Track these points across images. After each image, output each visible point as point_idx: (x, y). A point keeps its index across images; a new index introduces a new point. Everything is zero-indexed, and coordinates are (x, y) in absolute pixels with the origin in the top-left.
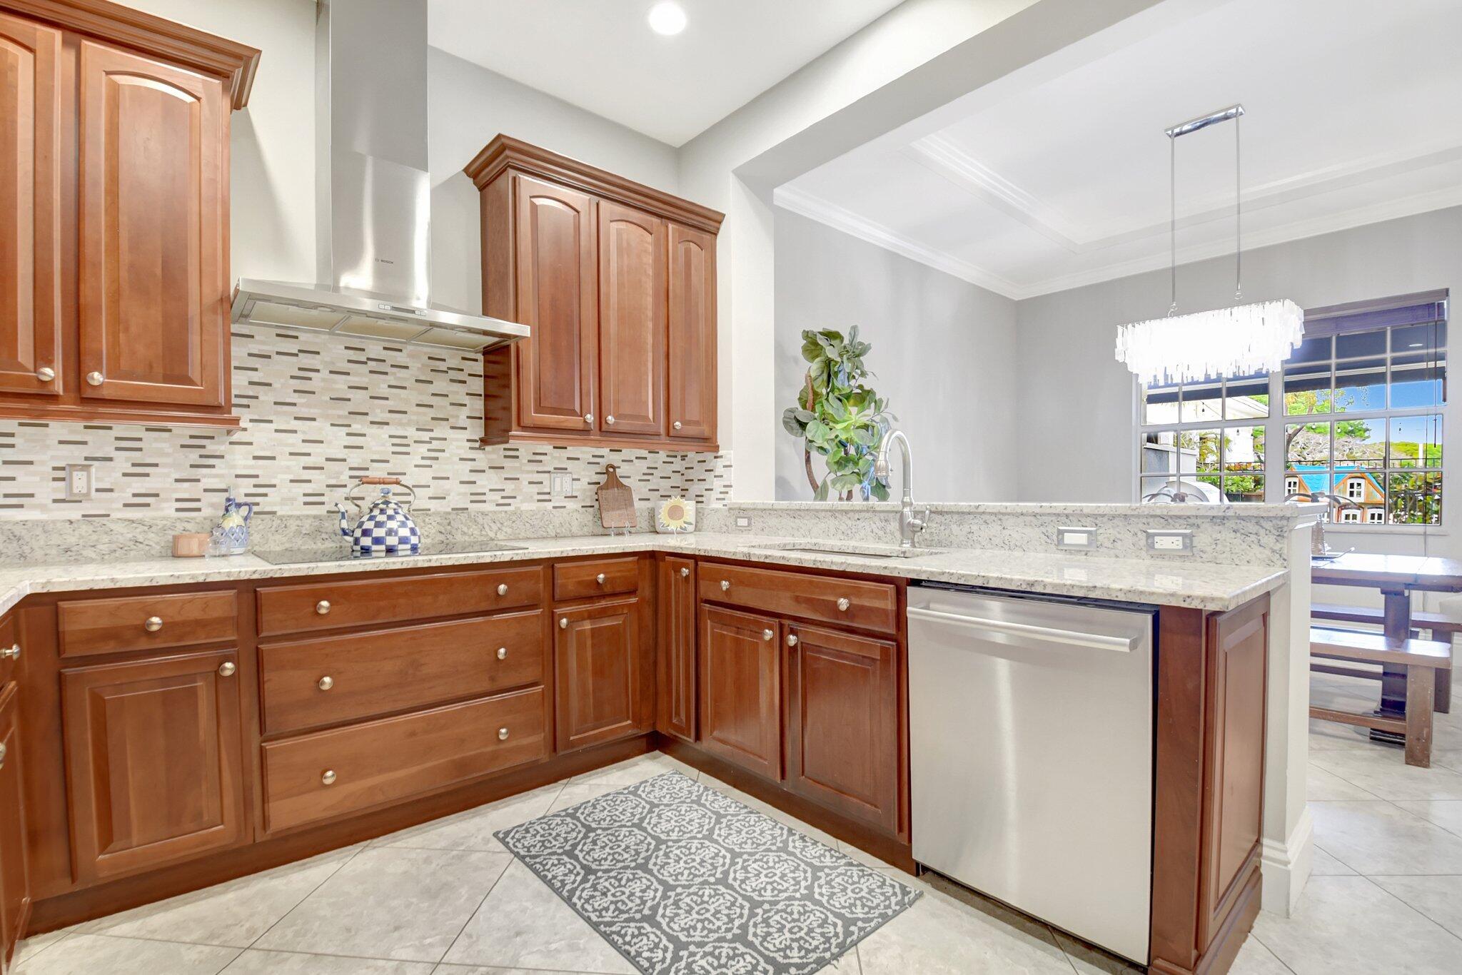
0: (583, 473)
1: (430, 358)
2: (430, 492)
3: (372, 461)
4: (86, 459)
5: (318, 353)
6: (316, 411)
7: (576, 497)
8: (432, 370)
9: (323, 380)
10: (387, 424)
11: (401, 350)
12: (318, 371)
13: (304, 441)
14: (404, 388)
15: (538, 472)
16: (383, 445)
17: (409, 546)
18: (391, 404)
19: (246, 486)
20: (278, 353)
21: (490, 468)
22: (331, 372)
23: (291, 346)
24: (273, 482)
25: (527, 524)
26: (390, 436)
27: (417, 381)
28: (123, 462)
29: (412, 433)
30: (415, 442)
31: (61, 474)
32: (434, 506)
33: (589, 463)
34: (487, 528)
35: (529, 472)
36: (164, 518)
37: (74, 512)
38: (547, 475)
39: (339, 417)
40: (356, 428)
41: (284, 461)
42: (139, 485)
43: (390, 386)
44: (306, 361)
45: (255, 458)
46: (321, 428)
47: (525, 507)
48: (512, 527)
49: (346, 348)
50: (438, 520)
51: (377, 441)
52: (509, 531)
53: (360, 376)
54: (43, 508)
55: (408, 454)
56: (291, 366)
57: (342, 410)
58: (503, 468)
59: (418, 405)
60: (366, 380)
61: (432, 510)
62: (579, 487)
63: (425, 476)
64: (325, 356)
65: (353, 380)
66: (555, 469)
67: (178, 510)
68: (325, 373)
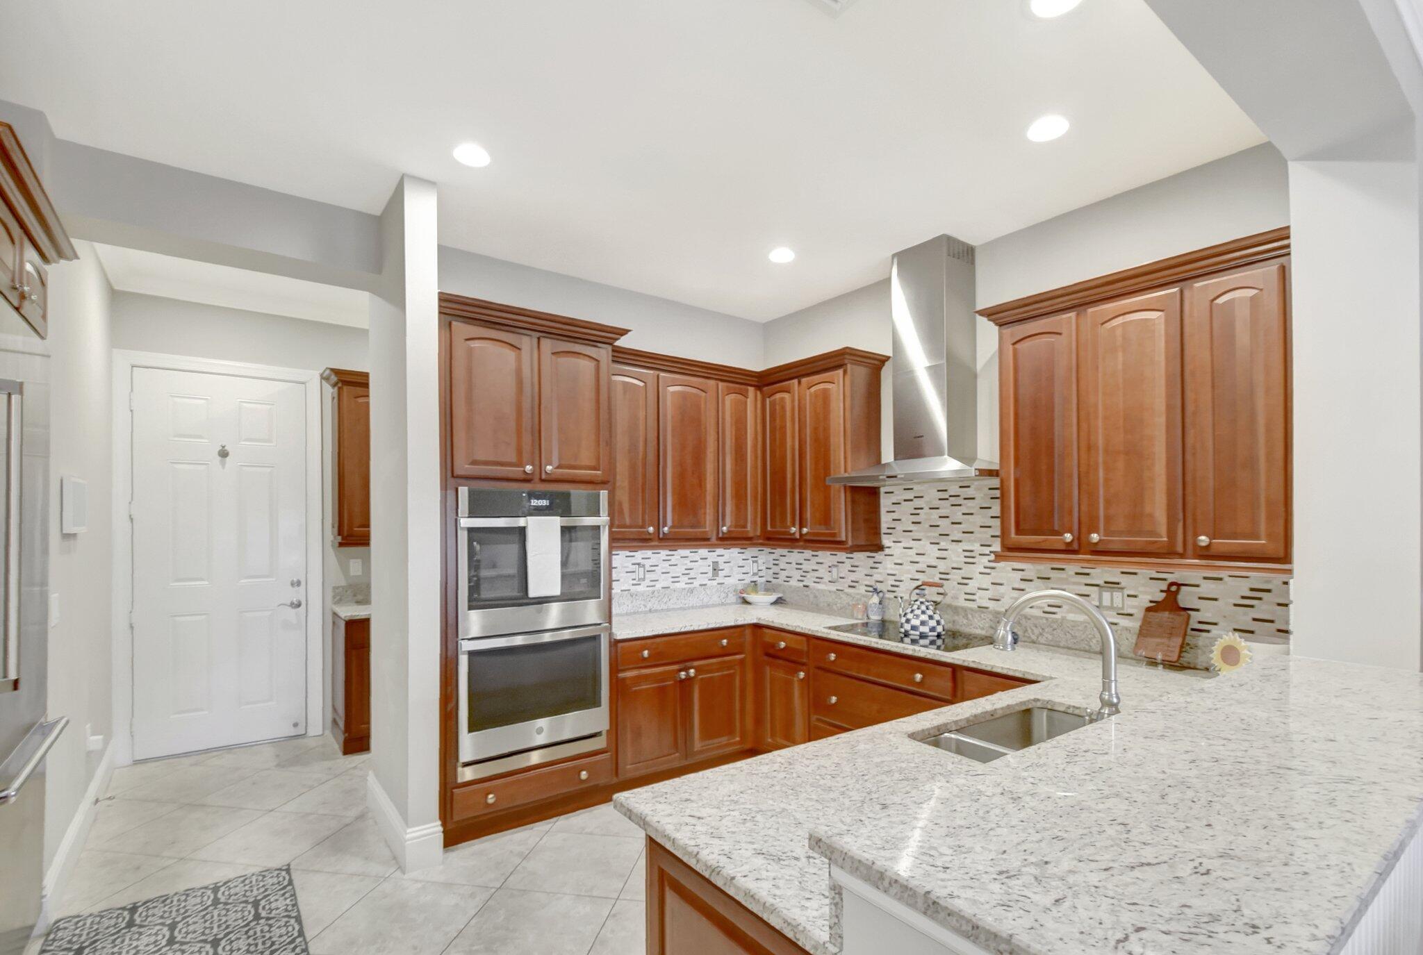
0: (1141, 589)
1: (990, 489)
2: (989, 594)
3: (953, 568)
4: (838, 562)
5: (922, 497)
6: (922, 534)
7: (1131, 615)
8: (992, 498)
9: (926, 514)
10: (960, 541)
11: (969, 487)
12: (922, 509)
13: (917, 554)
14: (972, 514)
15: (1086, 585)
16: (959, 557)
17: (918, 633)
18: (963, 527)
19: (891, 581)
20: (905, 500)
21: (1038, 578)
22: (930, 508)
23: (910, 495)
24: (902, 579)
25: (1068, 635)
26: (964, 551)
27: (981, 508)
28: (847, 566)
29: (976, 547)
30: (980, 555)
31: (830, 569)
32: (991, 605)
33: (1151, 579)
34: (1030, 631)
35: (1075, 583)
36: (858, 594)
37: (833, 588)
38: (1096, 588)
39: (934, 537)
40: (943, 545)
41: (907, 567)
42: (853, 577)
43: (964, 514)
44: (918, 503)
45: (896, 564)
46: (925, 545)
47: (1071, 617)
48: (1052, 634)
49: (938, 491)
50: (991, 617)
51: (955, 555)
52: (1050, 637)
53: (945, 509)
54: (825, 583)
55: (973, 563)
56: (909, 507)
57: (935, 533)
58: (1049, 579)
59: (981, 527)
60: (948, 511)
61: (991, 609)
62: (1137, 604)
63: (986, 581)
64: (926, 498)
65: (942, 512)
66: (1106, 582)
67: (866, 591)
68: (926, 510)
